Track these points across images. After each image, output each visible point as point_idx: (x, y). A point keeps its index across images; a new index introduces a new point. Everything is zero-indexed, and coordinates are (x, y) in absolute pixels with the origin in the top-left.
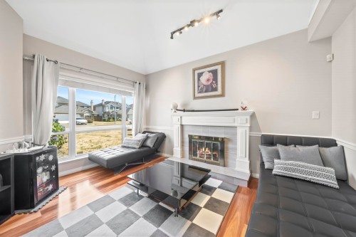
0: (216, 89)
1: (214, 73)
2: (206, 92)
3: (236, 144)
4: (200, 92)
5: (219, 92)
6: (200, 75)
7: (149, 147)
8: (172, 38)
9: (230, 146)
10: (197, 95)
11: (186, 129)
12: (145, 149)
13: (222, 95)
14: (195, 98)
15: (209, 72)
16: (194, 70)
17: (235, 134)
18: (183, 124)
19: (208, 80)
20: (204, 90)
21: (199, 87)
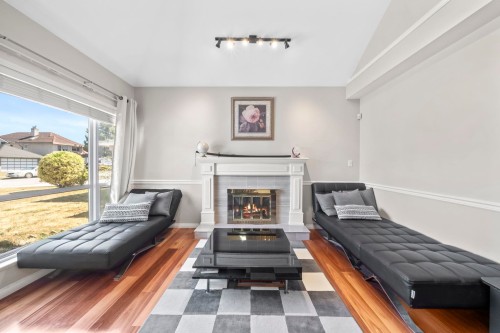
0: (263, 130)
1: (262, 109)
2: (251, 131)
3: (288, 195)
4: (242, 131)
5: (268, 134)
6: (242, 108)
7: (165, 216)
8: (218, 46)
9: (282, 198)
10: (237, 134)
11: (222, 181)
12: (160, 219)
13: (271, 138)
14: (235, 138)
15: (256, 106)
16: (234, 100)
17: (288, 185)
18: (218, 174)
19: (253, 117)
20: (248, 129)
21: (240, 123)
